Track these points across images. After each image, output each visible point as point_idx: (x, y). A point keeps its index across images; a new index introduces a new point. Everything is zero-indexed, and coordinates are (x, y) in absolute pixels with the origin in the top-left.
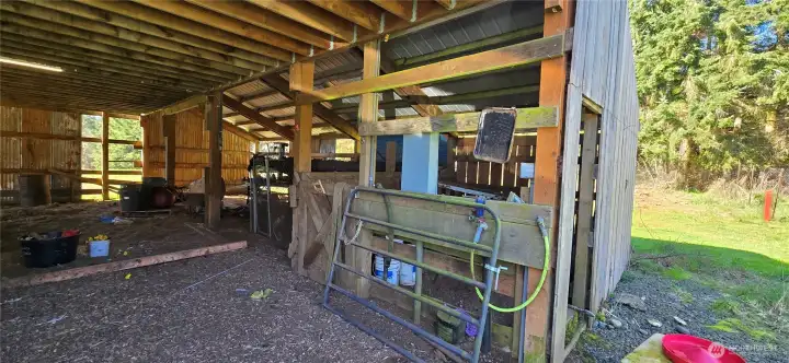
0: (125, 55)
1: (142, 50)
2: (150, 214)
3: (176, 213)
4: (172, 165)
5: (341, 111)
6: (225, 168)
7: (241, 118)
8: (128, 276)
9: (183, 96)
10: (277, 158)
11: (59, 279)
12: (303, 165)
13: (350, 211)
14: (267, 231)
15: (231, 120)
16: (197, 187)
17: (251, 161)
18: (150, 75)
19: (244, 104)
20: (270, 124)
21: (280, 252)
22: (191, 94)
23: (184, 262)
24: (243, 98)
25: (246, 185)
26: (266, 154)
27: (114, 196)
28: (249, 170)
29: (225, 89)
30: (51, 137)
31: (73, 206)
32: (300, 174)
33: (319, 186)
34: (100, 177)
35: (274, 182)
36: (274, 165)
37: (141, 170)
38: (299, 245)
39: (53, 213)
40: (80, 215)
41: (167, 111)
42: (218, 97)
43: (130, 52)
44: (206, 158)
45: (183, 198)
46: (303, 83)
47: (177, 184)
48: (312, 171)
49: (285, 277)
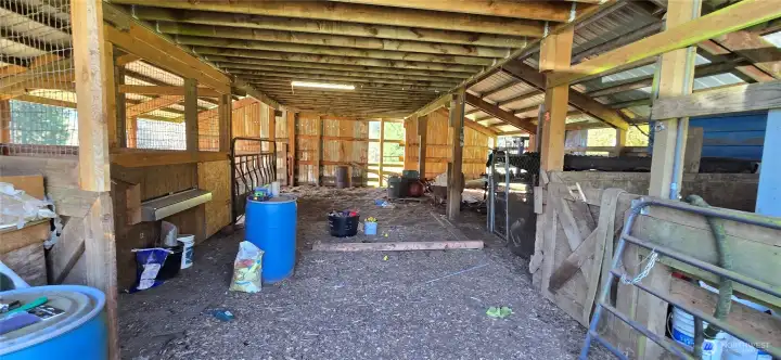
0: (389, 66)
1: (400, 57)
2: (407, 202)
3: (425, 202)
4: (423, 159)
5: (598, 94)
6: (465, 162)
7: (481, 114)
8: (385, 258)
9: (433, 97)
10: (516, 152)
11: (344, 250)
12: (552, 162)
13: (630, 233)
14: (504, 233)
15: (472, 117)
16: (441, 181)
17: (491, 156)
18: (408, 81)
19: (485, 99)
20: (509, 117)
21: (519, 261)
22: (439, 95)
23: (428, 252)
24: (484, 94)
25: (484, 179)
26: (506, 149)
27: (385, 184)
28: (488, 165)
29: (468, 86)
30: (353, 140)
31: (362, 190)
32: (549, 174)
33: (576, 191)
34: (378, 168)
35: (513, 179)
36: (514, 161)
37: (403, 163)
38: (545, 260)
39: (351, 195)
40: (364, 198)
41: (420, 113)
42: (461, 94)
43: (393, 62)
44: (450, 154)
45: (431, 190)
46: (557, 60)
47: (426, 176)
48: (565, 169)
49: (525, 295)
